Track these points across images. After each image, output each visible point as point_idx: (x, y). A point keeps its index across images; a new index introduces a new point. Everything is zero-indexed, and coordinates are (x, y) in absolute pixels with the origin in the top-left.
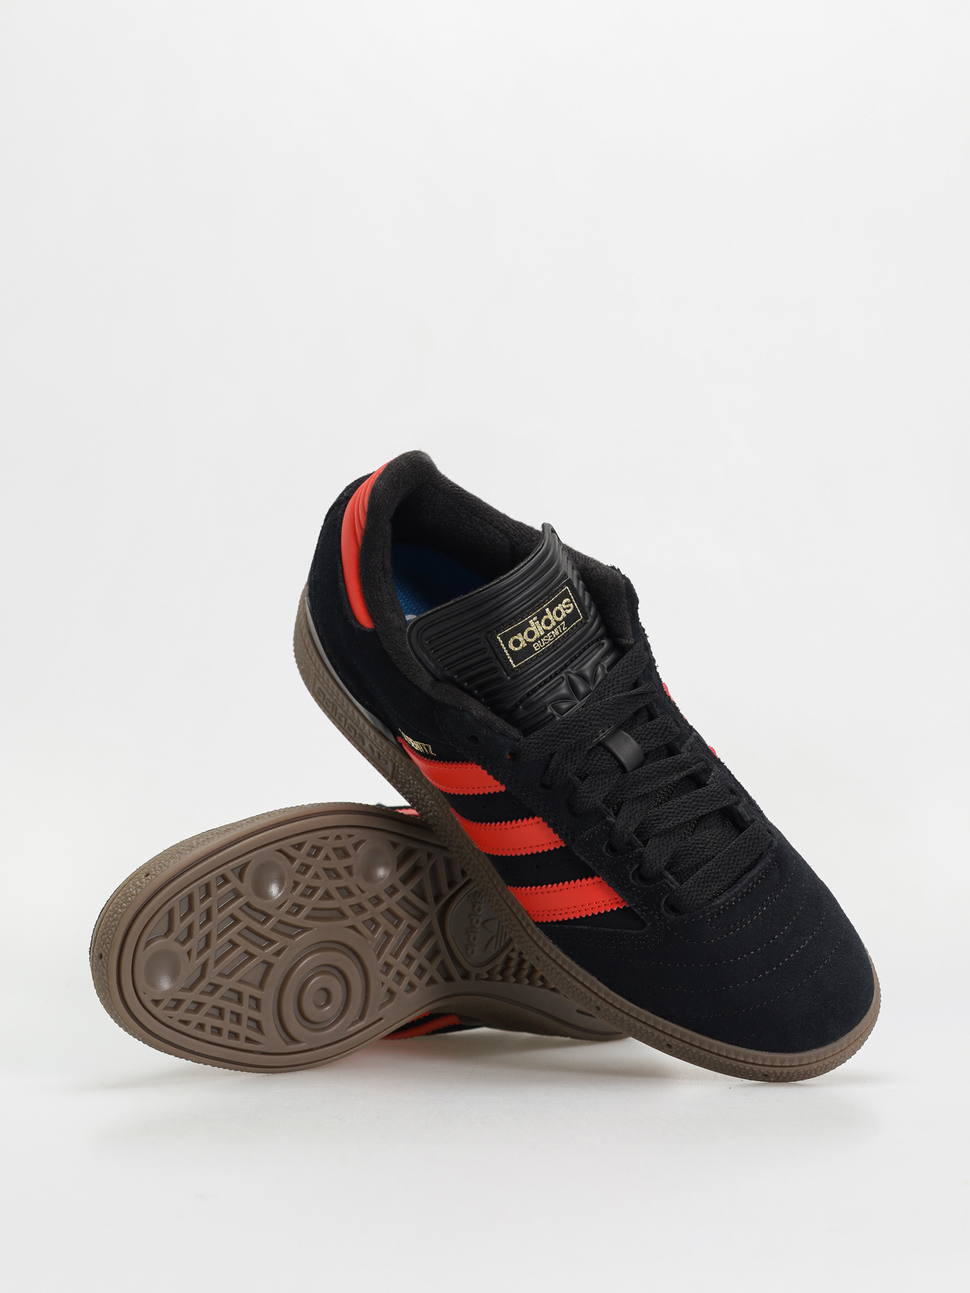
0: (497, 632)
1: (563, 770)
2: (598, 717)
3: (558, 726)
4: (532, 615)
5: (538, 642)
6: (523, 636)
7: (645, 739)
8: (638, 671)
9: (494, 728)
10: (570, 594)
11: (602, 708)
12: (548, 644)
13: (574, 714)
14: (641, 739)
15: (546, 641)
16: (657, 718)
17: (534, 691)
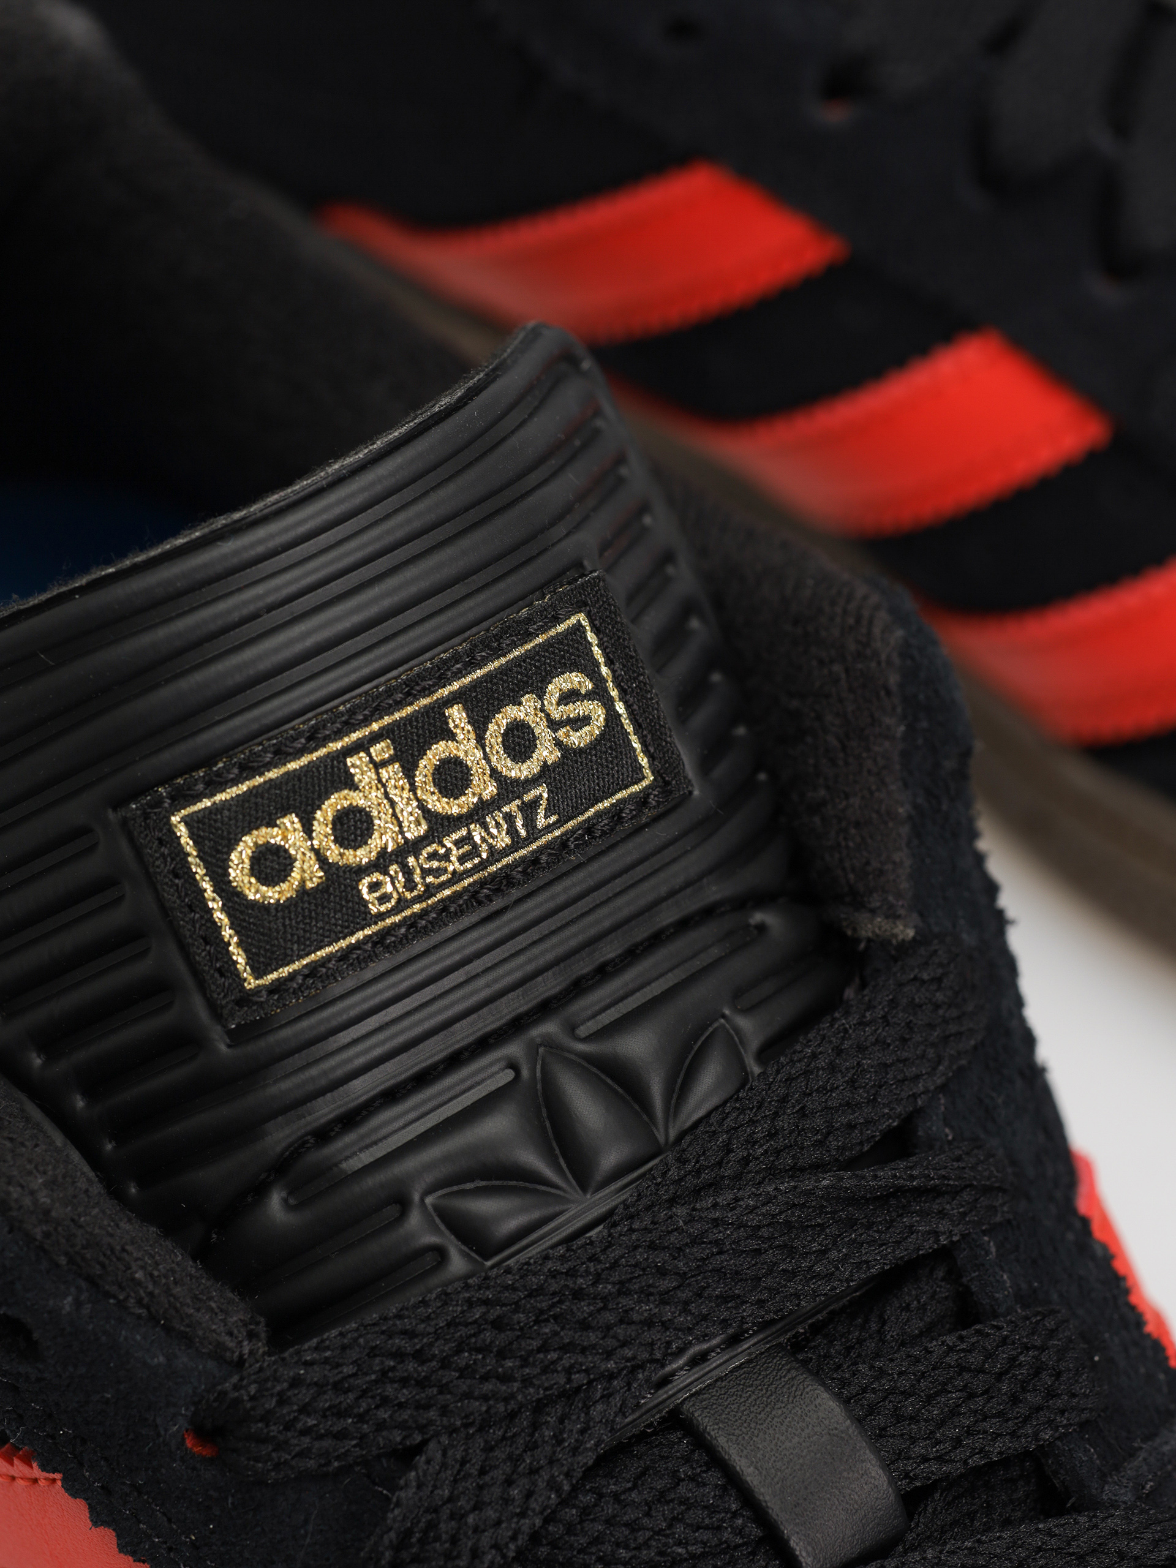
0: (173, 798)
1: (454, 1540)
2: (666, 1284)
3: (453, 1310)
4: (366, 731)
5: (386, 873)
6: (308, 831)
7: (913, 1419)
8: (917, 1077)
9: (114, 1289)
10: (597, 651)
11: (696, 1241)
12: (443, 886)
13: (547, 1258)
14: (898, 1417)
15: (437, 872)
16: (995, 1316)
17: (351, 1119)
